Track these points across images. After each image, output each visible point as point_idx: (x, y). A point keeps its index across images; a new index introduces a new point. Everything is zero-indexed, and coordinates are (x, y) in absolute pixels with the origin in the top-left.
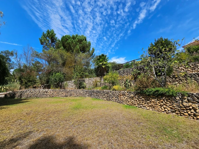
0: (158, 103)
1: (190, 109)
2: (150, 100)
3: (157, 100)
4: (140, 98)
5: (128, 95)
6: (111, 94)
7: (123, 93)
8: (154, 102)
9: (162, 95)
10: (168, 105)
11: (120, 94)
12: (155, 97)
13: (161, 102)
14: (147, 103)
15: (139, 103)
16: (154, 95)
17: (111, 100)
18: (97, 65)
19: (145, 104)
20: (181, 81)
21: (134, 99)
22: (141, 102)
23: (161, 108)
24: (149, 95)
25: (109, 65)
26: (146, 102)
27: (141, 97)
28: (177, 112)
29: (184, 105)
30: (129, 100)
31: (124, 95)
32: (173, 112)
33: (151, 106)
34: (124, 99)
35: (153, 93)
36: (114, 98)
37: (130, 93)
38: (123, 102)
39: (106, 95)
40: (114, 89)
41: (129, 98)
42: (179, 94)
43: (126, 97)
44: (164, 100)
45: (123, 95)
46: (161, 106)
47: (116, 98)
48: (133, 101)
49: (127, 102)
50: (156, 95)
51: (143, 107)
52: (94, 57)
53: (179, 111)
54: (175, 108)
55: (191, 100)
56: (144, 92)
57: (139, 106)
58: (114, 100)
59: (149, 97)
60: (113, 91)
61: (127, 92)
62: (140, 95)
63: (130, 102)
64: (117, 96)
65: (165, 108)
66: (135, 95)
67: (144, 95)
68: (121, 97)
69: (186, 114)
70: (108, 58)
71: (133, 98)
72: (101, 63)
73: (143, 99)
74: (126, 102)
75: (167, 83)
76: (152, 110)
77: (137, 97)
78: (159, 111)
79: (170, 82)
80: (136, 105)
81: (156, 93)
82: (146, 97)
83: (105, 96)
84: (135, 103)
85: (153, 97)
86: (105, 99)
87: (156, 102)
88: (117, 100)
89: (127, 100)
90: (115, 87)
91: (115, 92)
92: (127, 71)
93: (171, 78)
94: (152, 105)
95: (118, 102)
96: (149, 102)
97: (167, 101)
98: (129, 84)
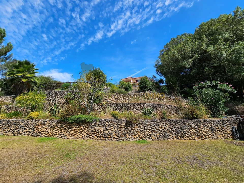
0: (78, 130)
1: (99, 133)
2: (72, 128)
3: (78, 127)
4: (63, 127)
5: (49, 125)
6: (22, 124)
7: (42, 122)
8: (75, 130)
9: (83, 122)
10: (85, 131)
11: (38, 123)
12: (77, 124)
13: (81, 129)
14: (69, 132)
15: (61, 133)
16: (76, 123)
17: (21, 134)
18: (9, 75)
19: (66, 132)
20: (105, 109)
21: (56, 129)
22: (63, 131)
23: (80, 134)
24: (72, 123)
25: (36, 80)
26: (68, 130)
27: (64, 125)
28: (90, 136)
29: (96, 129)
30: (49, 131)
31: (44, 124)
32: (88, 137)
33: (71, 134)
34: (42, 130)
35: (76, 121)
36: (27, 130)
37: (52, 121)
38: (40, 134)
39: (13, 126)
40: (31, 117)
41: (49, 128)
42: (94, 120)
43: (46, 127)
44: (83, 127)
45: (42, 125)
46: (80, 133)
47: (30, 130)
48: (54, 131)
49: (47, 133)
50: (78, 122)
51: (64, 136)
52: (8, 60)
53: (92, 135)
54: (90, 133)
55: (100, 125)
56: (67, 120)
57: (60, 137)
58: (26, 133)
59: (72, 125)
60: (28, 121)
61: (49, 121)
62: (63, 123)
63: (50, 133)
64: (33, 126)
65: (83, 134)
66: (58, 124)
67: (68, 123)
68: (39, 127)
69: (96, 137)
70: (36, 69)
71: (54, 127)
72: (20, 74)
73: (65, 127)
74: (45, 133)
75: (95, 110)
76: (72, 138)
77: (60, 125)
78: (77, 139)
79: (97, 109)
80: (57, 136)
81: (78, 120)
82: (69, 125)
83: (9, 129)
84: (56, 134)
85: (75, 125)
86: (9, 133)
87: (77, 130)
88: (32, 133)
89: (47, 131)
90: (34, 114)
91: (31, 121)
92: (60, 94)
93: (98, 105)
94: (73, 134)
95: (32, 135)
96: (71, 130)
97: (86, 127)
98: (56, 110)
